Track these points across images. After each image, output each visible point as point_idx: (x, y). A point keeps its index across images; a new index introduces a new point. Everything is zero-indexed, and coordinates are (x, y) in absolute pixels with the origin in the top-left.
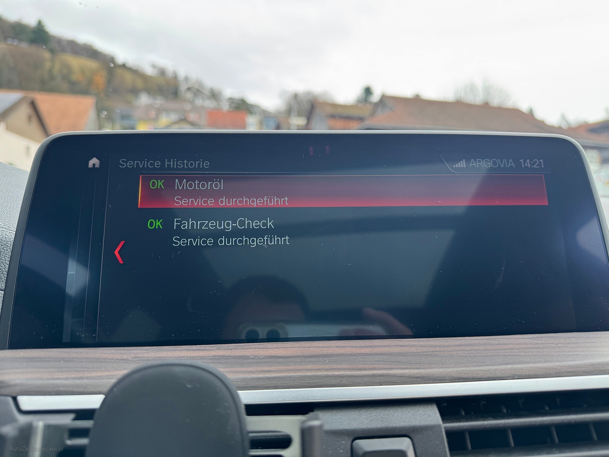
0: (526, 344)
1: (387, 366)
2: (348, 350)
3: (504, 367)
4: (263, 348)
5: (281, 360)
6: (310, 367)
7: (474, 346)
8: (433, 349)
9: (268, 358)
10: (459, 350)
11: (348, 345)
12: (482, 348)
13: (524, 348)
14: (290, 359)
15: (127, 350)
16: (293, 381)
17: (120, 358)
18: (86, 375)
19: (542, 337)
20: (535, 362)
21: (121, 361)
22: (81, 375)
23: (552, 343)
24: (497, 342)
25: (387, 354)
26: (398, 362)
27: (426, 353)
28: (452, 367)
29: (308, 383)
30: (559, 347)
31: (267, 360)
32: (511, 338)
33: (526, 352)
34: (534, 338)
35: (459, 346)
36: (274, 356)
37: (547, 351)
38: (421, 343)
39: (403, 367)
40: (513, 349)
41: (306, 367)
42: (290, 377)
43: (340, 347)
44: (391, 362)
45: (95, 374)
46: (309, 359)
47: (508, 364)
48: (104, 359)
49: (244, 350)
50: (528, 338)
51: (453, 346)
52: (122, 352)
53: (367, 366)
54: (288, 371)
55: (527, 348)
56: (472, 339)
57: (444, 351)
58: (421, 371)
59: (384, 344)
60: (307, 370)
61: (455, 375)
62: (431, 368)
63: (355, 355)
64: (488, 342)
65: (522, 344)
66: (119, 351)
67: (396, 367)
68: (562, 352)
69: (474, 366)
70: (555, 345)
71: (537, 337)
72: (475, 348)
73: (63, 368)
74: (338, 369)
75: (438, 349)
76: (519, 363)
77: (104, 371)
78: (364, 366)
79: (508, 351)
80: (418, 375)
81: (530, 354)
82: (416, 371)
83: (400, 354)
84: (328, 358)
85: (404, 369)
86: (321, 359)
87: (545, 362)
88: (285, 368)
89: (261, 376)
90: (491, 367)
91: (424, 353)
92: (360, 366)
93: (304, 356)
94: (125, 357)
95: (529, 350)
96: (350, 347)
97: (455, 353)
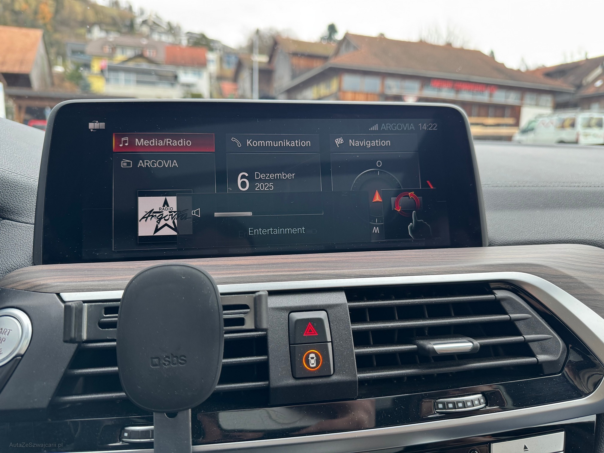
0: (411, 255)
1: (314, 269)
2: (290, 260)
3: (391, 269)
4: (231, 260)
5: (244, 267)
6: (263, 270)
7: (375, 256)
8: (347, 259)
9: (234, 266)
10: (364, 259)
11: (290, 257)
12: (380, 257)
13: (409, 258)
14: (249, 266)
15: (132, 263)
16: (251, 279)
17: (128, 268)
18: (106, 278)
19: (424, 251)
20: (412, 266)
21: (129, 270)
22: (102, 279)
23: (429, 255)
24: (392, 254)
25: (315, 262)
26: (322, 266)
27: (342, 261)
28: (357, 269)
29: (261, 280)
30: (433, 257)
31: (234, 267)
32: (402, 252)
33: (409, 260)
34: (418, 251)
35: (365, 256)
36: (238, 265)
37: (424, 259)
38: (339, 255)
39: (325, 269)
40: (401, 258)
41: (260, 270)
42: (249, 277)
43: (284, 259)
44: (317, 266)
45: (112, 278)
46: (263, 266)
47: (395, 267)
48: (116, 269)
49: (217, 261)
50: (414, 252)
51: (361, 256)
52: (128, 264)
53: (301, 269)
54: (248, 273)
55: (411, 258)
56: (375, 253)
57: (354, 260)
58: (336, 271)
59: (314, 257)
60: (261, 272)
61: (358, 273)
62: (343, 269)
63: (294, 263)
64: (386, 254)
65: (409, 255)
66: (126, 264)
67: (320, 269)
68: (434, 260)
69: (372, 268)
70: (431, 256)
71: (420, 251)
72: (376, 258)
73: (88, 275)
74: (282, 271)
75: (350, 258)
76: (402, 266)
77: (118, 276)
78: (299, 269)
79: (397, 259)
80: (334, 274)
81: (412, 261)
82: (333, 271)
83: (324, 262)
84: (275, 265)
85: (326, 270)
86: (270, 266)
87: (420, 266)
88: (246, 271)
89: (230, 276)
90: (383, 269)
91: (341, 261)
92: (296, 269)
93: (259, 264)
94: (131, 267)
95: (412, 259)
96: (291, 258)
97: (361, 260)
